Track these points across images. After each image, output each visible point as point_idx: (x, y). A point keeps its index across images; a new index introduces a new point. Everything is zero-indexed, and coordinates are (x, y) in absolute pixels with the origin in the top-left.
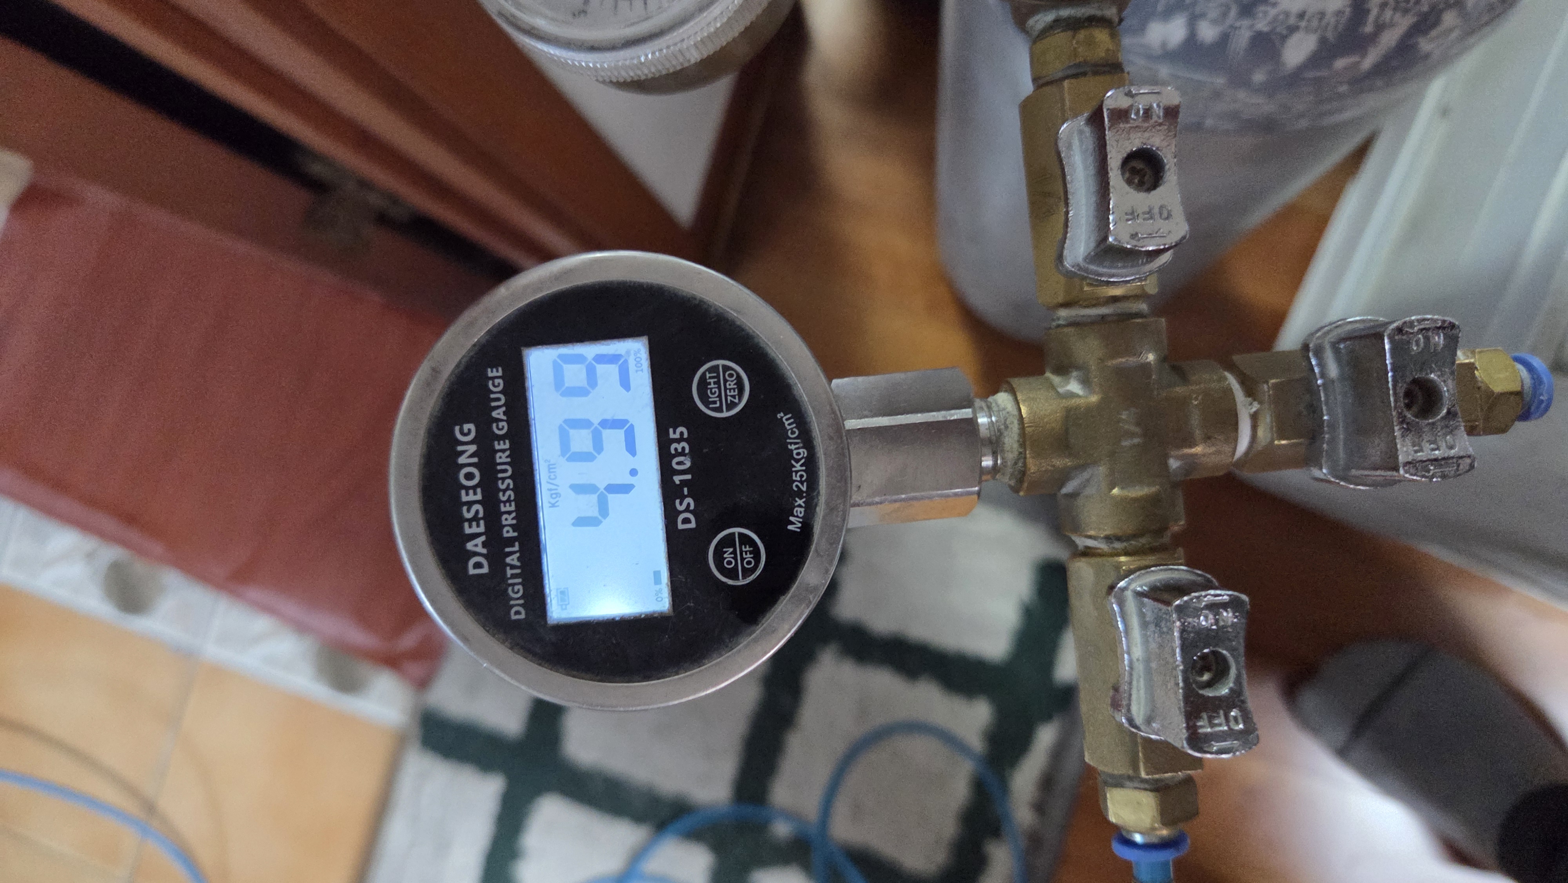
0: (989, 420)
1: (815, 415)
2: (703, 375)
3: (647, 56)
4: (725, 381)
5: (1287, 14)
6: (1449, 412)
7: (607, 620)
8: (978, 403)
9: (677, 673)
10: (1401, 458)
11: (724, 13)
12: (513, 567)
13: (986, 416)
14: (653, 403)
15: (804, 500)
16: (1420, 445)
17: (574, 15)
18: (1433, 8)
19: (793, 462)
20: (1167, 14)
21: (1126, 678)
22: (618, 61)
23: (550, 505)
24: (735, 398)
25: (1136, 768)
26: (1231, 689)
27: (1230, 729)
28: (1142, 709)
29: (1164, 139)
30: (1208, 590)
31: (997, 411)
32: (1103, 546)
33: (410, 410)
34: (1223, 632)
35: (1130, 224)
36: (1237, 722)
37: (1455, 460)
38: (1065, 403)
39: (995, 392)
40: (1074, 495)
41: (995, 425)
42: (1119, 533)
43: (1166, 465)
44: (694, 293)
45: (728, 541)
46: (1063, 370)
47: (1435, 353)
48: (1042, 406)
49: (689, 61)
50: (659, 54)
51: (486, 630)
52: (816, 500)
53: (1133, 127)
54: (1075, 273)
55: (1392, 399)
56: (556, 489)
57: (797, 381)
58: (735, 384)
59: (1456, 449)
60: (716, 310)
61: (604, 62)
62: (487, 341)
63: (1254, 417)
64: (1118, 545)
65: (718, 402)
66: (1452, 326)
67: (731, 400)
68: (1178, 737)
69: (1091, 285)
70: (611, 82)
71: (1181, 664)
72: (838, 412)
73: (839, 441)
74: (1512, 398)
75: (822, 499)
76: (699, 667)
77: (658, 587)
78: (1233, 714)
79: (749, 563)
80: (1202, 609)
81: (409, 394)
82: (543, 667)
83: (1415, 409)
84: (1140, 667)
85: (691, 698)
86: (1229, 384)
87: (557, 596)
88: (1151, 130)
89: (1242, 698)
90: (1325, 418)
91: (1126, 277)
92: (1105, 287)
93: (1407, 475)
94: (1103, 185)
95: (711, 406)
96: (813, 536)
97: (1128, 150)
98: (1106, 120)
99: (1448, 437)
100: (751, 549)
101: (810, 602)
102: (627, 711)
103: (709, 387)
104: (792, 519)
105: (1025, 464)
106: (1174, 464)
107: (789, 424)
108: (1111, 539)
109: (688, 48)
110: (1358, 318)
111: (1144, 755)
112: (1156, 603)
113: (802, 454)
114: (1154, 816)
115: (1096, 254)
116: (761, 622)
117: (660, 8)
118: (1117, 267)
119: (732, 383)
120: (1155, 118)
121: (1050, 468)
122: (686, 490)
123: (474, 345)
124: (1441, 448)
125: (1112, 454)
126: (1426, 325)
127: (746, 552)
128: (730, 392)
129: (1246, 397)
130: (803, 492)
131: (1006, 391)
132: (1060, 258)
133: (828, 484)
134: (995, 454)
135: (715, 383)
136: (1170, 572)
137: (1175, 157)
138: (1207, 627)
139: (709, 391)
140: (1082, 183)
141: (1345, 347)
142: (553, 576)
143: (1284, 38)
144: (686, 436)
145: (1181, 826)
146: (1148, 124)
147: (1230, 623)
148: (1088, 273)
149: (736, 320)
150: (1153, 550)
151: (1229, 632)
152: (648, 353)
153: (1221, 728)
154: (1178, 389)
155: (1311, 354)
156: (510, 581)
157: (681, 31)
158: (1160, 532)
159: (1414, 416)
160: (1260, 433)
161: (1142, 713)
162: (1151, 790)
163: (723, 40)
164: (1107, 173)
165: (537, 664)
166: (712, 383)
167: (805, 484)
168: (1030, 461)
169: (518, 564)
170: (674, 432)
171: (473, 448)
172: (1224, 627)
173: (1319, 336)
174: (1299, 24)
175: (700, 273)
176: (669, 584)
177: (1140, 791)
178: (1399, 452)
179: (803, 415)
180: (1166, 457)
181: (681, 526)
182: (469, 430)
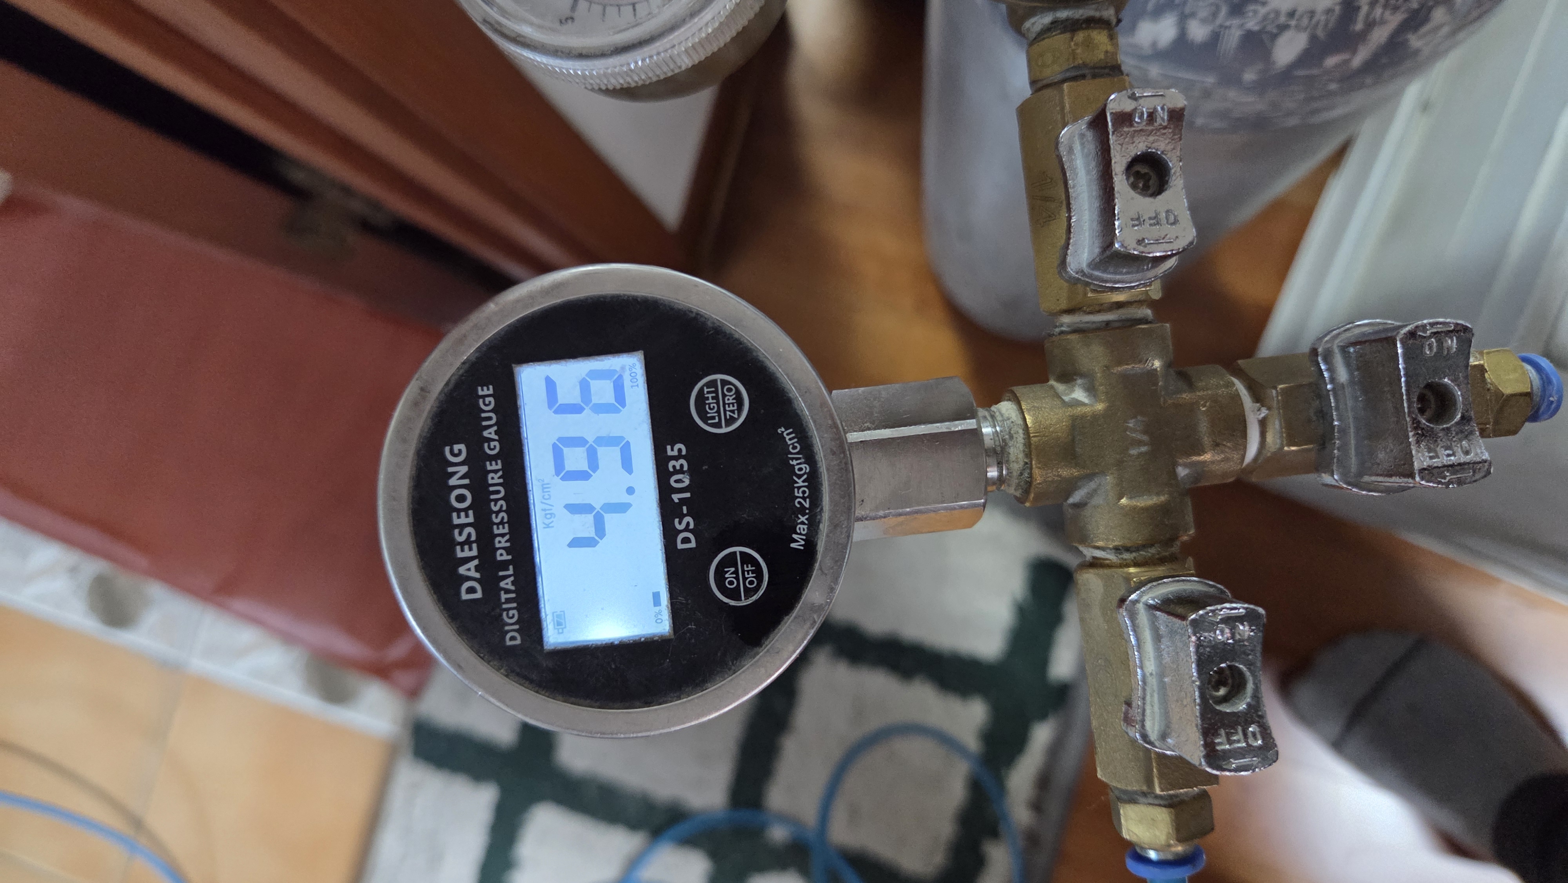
0: (994, 430)
1: (817, 430)
2: (701, 390)
3: (636, 63)
4: (724, 396)
5: (1277, 13)
6: (1463, 417)
7: (606, 644)
8: (982, 412)
9: (679, 698)
10: (1417, 466)
11: (716, 18)
12: (507, 591)
13: (990, 426)
14: (650, 420)
15: (807, 517)
16: (1436, 452)
17: (561, 22)
18: (1422, 6)
19: (795, 478)
20: (1158, 13)
21: (1140, 693)
22: (607, 69)
23: (545, 526)
24: (734, 413)
25: (1149, 782)
26: (1249, 705)
27: (1248, 745)
28: (1156, 724)
29: (1169, 143)
30: (1224, 603)
31: (1001, 421)
32: (1111, 557)
33: (397, 431)
34: (1240, 646)
35: (1136, 230)
36: (1256, 739)
37: (1471, 465)
38: (1070, 411)
39: (998, 401)
40: (1080, 506)
41: (1000, 436)
42: (1128, 544)
43: (1174, 474)
44: (690, 306)
45: (730, 560)
46: (1067, 377)
47: (1448, 357)
48: (1047, 414)
49: (680, 67)
50: (650, 60)
51: (481, 657)
52: (819, 517)
53: (1137, 131)
54: (1078, 279)
55: (1405, 405)
56: (551, 510)
57: (797, 395)
58: (733, 399)
59: (1472, 454)
60: (714, 323)
61: (593, 70)
62: (477, 358)
63: (1263, 423)
64: (1127, 556)
65: (717, 418)
66: (1466, 329)
67: (730, 415)
68: (1195, 754)
69: (1094, 291)
70: (600, 89)
71: (1197, 679)
72: (840, 426)
73: (842, 455)
74: (1522, 398)
75: (826, 516)
76: (702, 691)
77: (657, 609)
78: (1251, 729)
79: (751, 583)
80: (1218, 623)
81: (396, 414)
82: (540, 694)
83: (1429, 413)
84: (1153, 682)
85: (693, 723)
86: (1237, 390)
87: (553, 620)
88: (1156, 133)
89: (1260, 713)
90: (1336, 423)
91: (1131, 282)
92: (1109, 293)
93: (1423, 482)
94: (1108, 190)
95: (709, 422)
96: (817, 554)
97: (1133, 154)
98: (1110, 124)
99: (1464, 442)
100: (754, 568)
101: (815, 622)
102: (629, 738)
103: (707, 402)
104: (795, 536)
105: (1031, 475)
106: (1182, 472)
107: (790, 439)
108: (1119, 550)
109: (678, 54)
110: (1366, 321)
111: (1158, 770)
112: (1169, 617)
113: (804, 469)
114: (1169, 833)
115: (1101, 261)
116: (764, 643)
117: (649, 14)
118: (1121, 273)
119: (731, 398)
120: (1159, 121)
121: (1056, 478)
122: (685, 508)
123: (464, 363)
124: (1457, 454)
125: (1119, 464)
126: (1439, 328)
127: (748, 571)
128: (729, 407)
129: (1253, 402)
130: (807, 509)
131: (1009, 400)
132: (1063, 263)
133: (831, 500)
134: (1000, 464)
135: (713, 398)
136: (1181, 583)
137: (1180, 161)
138: (1224, 641)
139: (707, 406)
140: (1085, 188)
141: (1355, 351)
142: (549, 600)
143: (1274, 37)
144: (684, 452)
145: (1196, 841)
146: (1152, 128)
147: (1246, 637)
148: (1092, 280)
149: (733, 332)
150: (1162, 561)
151: (1246, 646)
152: (644, 368)
153: (1239, 745)
154: (1184, 396)
155: (1320, 359)
156: (505, 606)
157: (671, 37)
158: (1170, 541)
159: (1429, 421)
160: (1270, 438)
161: (1156, 728)
162: (1165, 806)
163: (715, 45)
164: (1112, 178)
165: (535, 692)
166: (710, 398)
167: (808, 500)
168: (1036, 472)
169: (513, 588)
170: (672, 450)
171: (464, 469)
172: (1240, 641)
173: (1327, 341)
174: (1289, 23)
175: (696, 285)
176: (669, 606)
177: (1154, 807)
178: (1414, 459)
179: (805, 429)
180: (1175, 465)
181: (680, 546)
182: (460, 451)
